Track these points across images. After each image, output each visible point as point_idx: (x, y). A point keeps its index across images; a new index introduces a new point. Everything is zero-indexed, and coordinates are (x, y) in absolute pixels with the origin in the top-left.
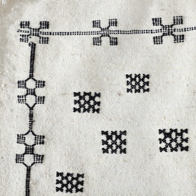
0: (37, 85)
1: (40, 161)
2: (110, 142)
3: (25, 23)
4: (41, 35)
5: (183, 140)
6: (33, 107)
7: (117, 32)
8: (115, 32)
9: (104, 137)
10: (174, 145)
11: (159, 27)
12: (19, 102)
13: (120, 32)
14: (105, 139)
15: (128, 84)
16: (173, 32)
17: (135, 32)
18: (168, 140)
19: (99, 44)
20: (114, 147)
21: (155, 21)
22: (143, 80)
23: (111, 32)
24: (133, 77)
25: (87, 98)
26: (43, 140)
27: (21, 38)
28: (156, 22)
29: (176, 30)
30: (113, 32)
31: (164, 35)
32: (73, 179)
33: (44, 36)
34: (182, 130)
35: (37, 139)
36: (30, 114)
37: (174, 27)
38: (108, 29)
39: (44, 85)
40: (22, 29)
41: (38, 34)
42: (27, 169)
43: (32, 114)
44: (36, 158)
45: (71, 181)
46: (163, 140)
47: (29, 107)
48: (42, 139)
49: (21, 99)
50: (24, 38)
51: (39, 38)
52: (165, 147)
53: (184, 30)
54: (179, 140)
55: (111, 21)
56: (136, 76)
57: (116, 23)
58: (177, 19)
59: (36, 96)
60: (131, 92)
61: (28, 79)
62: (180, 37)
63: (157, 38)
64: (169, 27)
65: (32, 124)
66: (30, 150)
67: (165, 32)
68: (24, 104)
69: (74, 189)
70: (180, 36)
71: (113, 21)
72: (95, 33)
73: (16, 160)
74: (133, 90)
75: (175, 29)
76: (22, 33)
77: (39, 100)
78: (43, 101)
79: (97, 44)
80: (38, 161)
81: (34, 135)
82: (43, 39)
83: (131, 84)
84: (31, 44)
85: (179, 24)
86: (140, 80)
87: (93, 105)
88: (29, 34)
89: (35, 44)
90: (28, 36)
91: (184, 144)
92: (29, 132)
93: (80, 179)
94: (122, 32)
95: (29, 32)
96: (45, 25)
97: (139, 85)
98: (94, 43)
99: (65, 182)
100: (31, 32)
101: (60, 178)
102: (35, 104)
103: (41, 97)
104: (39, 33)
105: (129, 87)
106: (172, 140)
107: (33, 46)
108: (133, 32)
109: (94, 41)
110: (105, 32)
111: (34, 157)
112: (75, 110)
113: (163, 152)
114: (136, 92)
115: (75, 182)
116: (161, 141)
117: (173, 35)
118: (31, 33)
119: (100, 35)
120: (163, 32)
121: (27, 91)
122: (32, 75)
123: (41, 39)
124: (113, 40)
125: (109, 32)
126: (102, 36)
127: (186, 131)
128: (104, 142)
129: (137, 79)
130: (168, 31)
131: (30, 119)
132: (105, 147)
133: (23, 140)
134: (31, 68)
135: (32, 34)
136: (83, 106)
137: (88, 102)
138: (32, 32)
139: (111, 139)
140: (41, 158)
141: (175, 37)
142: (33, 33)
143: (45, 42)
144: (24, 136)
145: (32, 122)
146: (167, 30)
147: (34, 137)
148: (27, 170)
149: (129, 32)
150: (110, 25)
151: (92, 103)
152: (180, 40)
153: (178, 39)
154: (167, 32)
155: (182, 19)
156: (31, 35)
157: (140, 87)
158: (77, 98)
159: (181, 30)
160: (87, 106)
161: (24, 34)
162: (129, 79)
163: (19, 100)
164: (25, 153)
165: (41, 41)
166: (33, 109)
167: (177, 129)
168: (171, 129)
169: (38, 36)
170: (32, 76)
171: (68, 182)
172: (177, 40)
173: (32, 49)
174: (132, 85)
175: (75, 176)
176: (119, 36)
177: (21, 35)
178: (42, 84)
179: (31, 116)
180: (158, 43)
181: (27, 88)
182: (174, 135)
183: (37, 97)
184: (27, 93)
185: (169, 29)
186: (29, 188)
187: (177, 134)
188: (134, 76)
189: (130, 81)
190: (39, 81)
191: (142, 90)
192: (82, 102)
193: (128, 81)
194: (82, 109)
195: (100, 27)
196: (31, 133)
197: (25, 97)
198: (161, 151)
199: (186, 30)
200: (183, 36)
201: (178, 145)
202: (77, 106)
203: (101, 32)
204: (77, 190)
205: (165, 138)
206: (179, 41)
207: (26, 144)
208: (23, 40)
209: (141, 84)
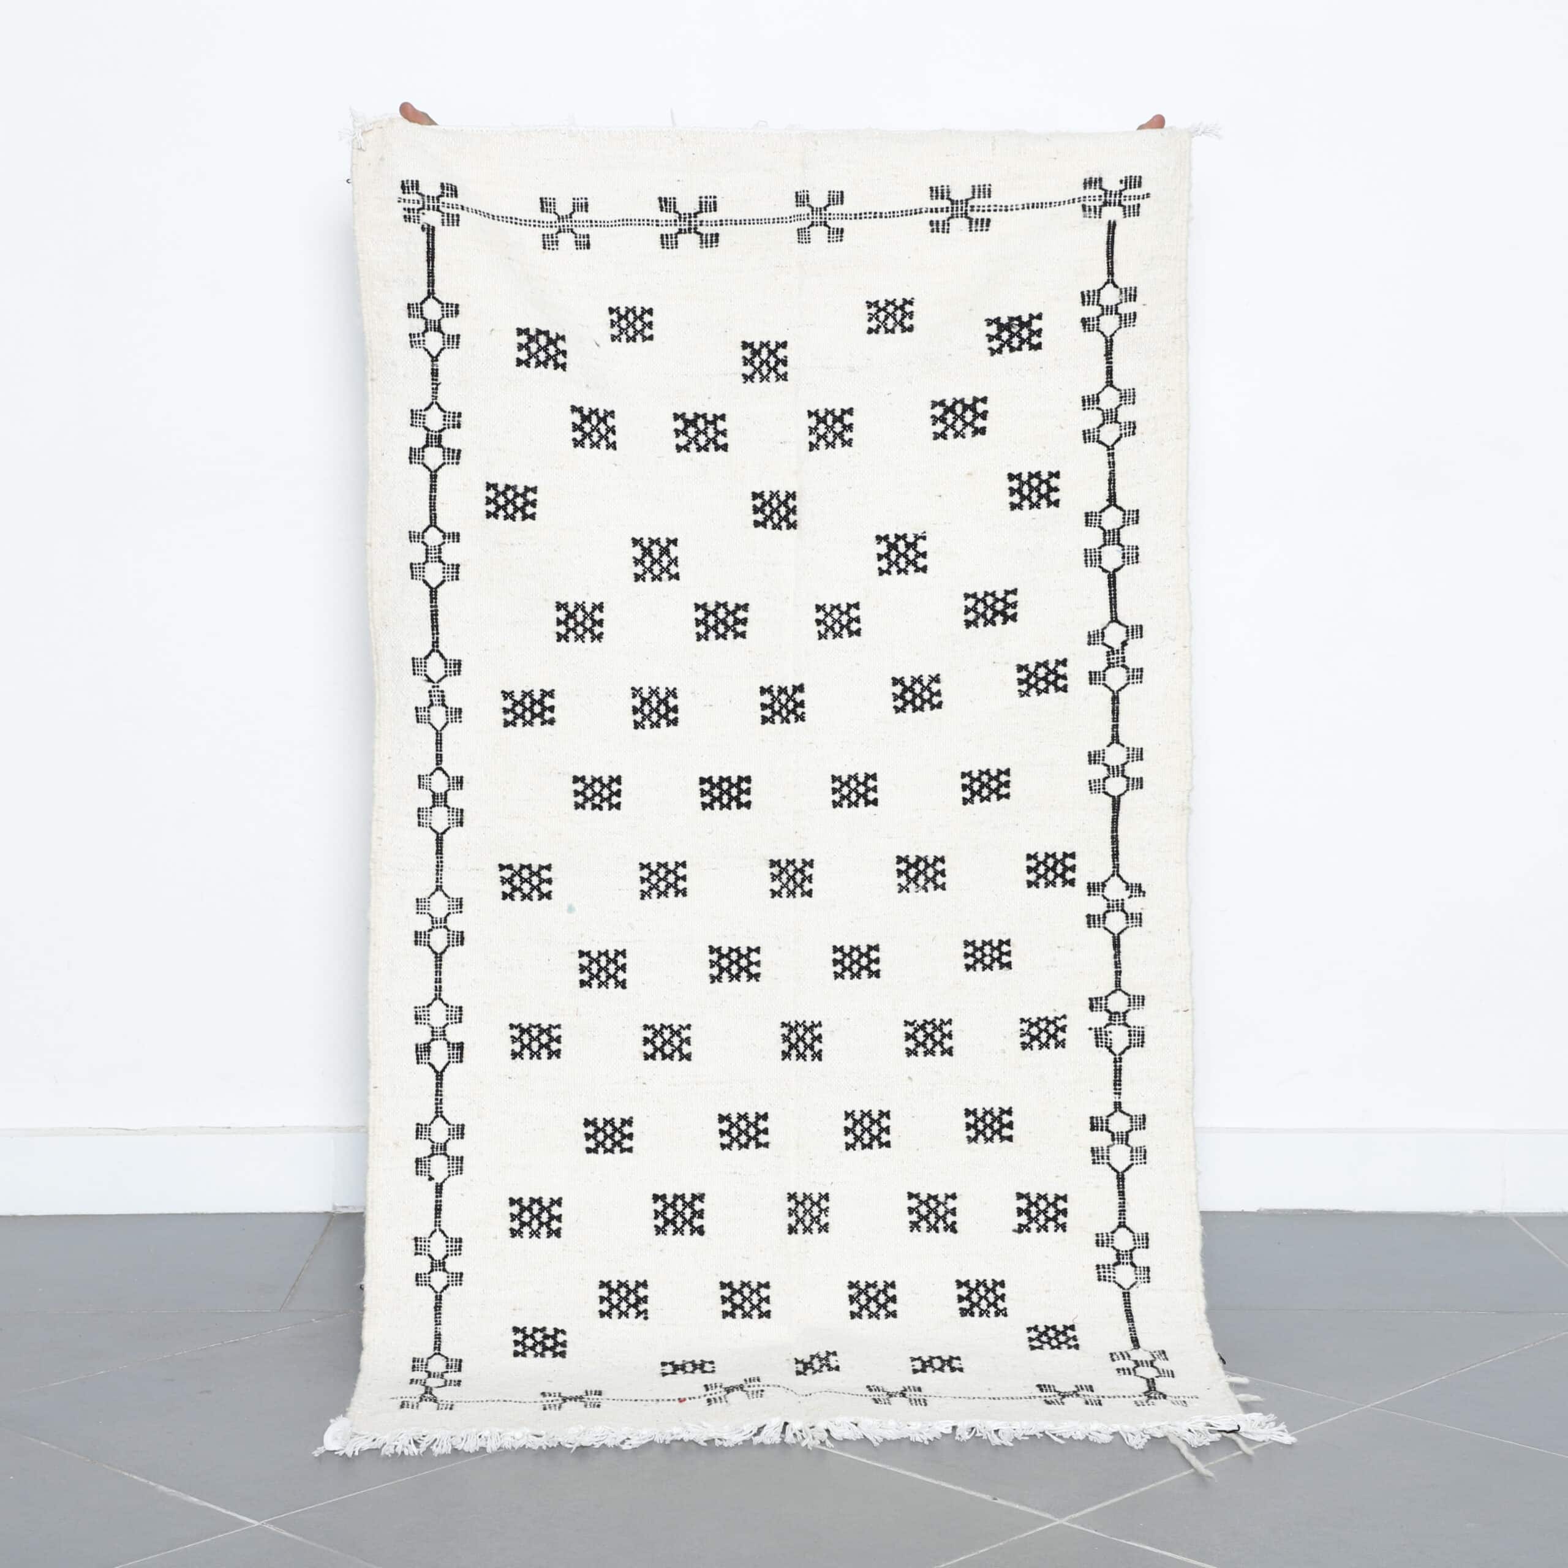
0: (445, 313)
1: (455, 461)
2: (587, 427)
3: (410, 185)
4: (445, 210)
5: (717, 432)
6: (438, 355)
7: (589, 224)
8: (585, 224)
9: (577, 418)
10: (702, 439)
11: (672, 216)
12: (412, 346)
13: (594, 224)
14: (578, 422)
15: (612, 326)
16: (699, 227)
17: (625, 222)
18: (691, 431)
19: (555, 247)
20: (595, 437)
21: (663, 204)
22: (641, 318)
23: (577, 224)
24: (623, 312)
25: (543, 340)
26: (458, 421)
27: (407, 214)
28: (666, 205)
29: (704, 223)
30: (581, 224)
31: (680, 232)
32: (516, 495)
33: (451, 211)
34: (715, 416)
35: (447, 418)
36: (433, 369)
37: (700, 217)
38: (571, 217)
39: (457, 313)
40: (407, 196)
41: (438, 206)
42: (431, 475)
43: (437, 370)
44: (446, 454)
45: (513, 499)
46: (682, 432)
47: (431, 356)
48: (456, 419)
49: (415, 340)
50: (412, 214)
51: (440, 214)
52: (685, 443)
53: (718, 223)
54: (711, 433)
55: (576, 201)
56: (628, 311)
57: (587, 205)
58: (706, 202)
59: (443, 334)
60: (620, 340)
61: (426, 299)
62: (712, 237)
63: (667, 238)
64: (690, 217)
65: (437, 389)
66: (434, 439)
67: (683, 227)
68: (422, 349)
69: (519, 515)
70: (712, 235)
71: (580, 201)
72: (545, 224)
73: (410, 458)
74: (624, 337)
75: (701, 222)
76: (407, 205)
77: (448, 341)
78: (458, 343)
79: (551, 247)
80: (451, 461)
81: (442, 410)
82: (448, 216)
83: (619, 326)
84: (426, 226)
85: (710, 211)
86: (636, 319)
87: (554, 356)
88: (420, 206)
89: (433, 228)
90: (419, 210)
91: (721, 440)
92: (432, 404)
93: (530, 496)
94: (599, 224)
95: (421, 202)
96: (452, 190)
97: (634, 327)
98: (544, 245)
99: (501, 501)
100: (424, 203)
101: (492, 494)
102: (442, 349)
103: (453, 336)
104: (441, 204)
105: (615, 331)
106: (698, 432)
107: (430, 231)
108: (621, 223)
109: (544, 241)
110: (565, 223)
111: (444, 452)
112: (519, 362)
113: (683, 452)
114: (628, 341)
115: (520, 502)
116: (677, 432)
117: (698, 233)
118: (424, 205)
119: (557, 230)
120: (678, 227)
121: (426, 323)
122: (433, 290)
123: (446, 218)
124: (582, 240)
125: (574, 224)
126: (560, 231)
127: (723, 417)
128: (576, 427)
129: (631, 317)
130: (689, 224)
131: (433, 379)
132: (578, 435)
133: (422, 421)
134: (429, 277)
135: (426, 207)
136: (536, 355)
137: (545, 349)
138: (426, 204)
139: (590, 422)
140: (455, 455)
141: (701, 237)
142: (429, 206)
143: (453, 222)
144: (423, 413)
145: (437, 385)
146: (687, 223)
147: (443, 414)
148: (431, 478)
149: (613, 224)
150: (574, 210)
151: (552, 350)
152: (712, 243)
153: (707, 240)
154: (687, 227)
155: (715, 203)
156: (423, 208)
157: (636, 332)
158: (523, 339)
159: (714, 224)
160: (542, 356)
161: (411, 206)
162: (615, 317)
163: (411, 342)
164: (426, 446)
165: (446, 221)
166: (437, 360)
167: (706, 414)
168: (695, 414)
169: (438, 210)
170: (433, 293)
171: (508, 502)
172: (706, 243)
173: (428, 237)
174: (621, 328)
175: (520, 490)
176: (593, 232)
177: (405, 209)
178: (453, 310)
179: (435, 373)
180: (670, 246)
181: (424, 318)
182: (701, 424)
183: (446, 337)
184: (426, 327)
185: (690, 222)
186: (435, 510)
187: (707, 422)
188: (625, 309)
189: (616, 319)
190: (447, 304)
191: (639, 338)
192: (534, 347)
193: (612, 321)
194: (533, 361)
195: (555, 213)
196: (435, 406)
197: (424, 336)
198: (679, 452)
199: (724, 222)
200: (717, 235)
201: (709, 441)
202: (523, 355)
203: (558, 224)
204: (525, 517)
205: (686, 427)
206: (709, 245)
207: (426, 428)
208: (410, 218)
209: (639, 325)
